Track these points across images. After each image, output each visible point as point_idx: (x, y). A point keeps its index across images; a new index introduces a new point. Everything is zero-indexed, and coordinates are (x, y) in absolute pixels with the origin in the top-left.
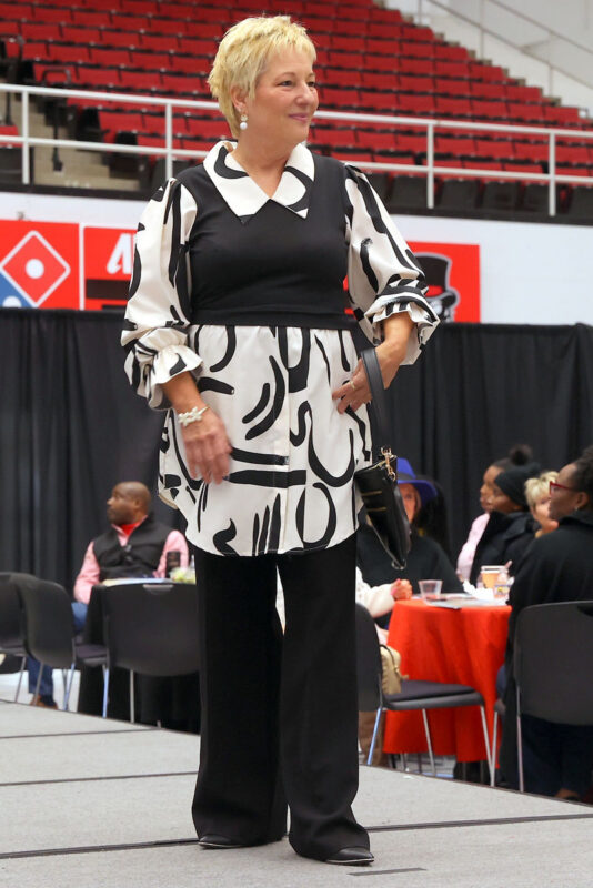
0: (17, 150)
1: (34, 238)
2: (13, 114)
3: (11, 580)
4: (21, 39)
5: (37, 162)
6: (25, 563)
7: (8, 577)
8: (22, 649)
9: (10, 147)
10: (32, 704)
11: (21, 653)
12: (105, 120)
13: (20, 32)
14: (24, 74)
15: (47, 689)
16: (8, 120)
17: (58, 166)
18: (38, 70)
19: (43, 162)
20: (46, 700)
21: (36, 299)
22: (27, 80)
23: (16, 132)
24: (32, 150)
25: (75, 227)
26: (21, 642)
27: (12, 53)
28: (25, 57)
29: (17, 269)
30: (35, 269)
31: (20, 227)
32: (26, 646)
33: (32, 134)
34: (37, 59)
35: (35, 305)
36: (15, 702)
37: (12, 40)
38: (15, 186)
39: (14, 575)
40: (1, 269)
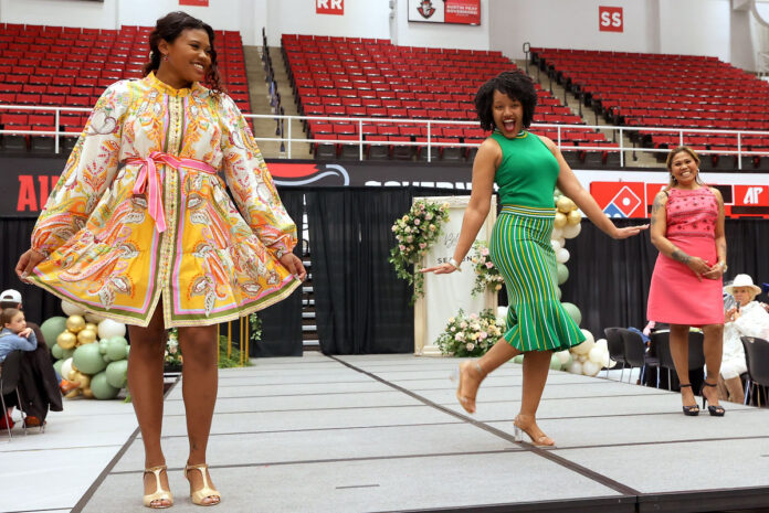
0: (618, 153)
1: (626, 189)
2: (616, 138)
4: (619, 108)
5: (627, 158)
6: (624, 324)
7: (617, 329)
9: (615, 152)
11: (623, 361)
12: (655, 139)
13: (619, 105)
14: (621, 122)
16: (614, 141)
17: (635, 159)
18: (626, 120)
19: (629, 158)
21: (627, 214)
22: (622, 124)
23: (618, 146)
24: (624, 153)
25: (643, 184)
26: (623, 357)
27: (615, 113)
28: (621, 115)
29: (619, 202)
30: (626, 202)
31: (620, 184)
32: (625, 358)
33: (624, 146)
34: (626, 115)
35: (627, 217)
37: (615, 108)
38: (618, 168)
39: (620, 329)
40: (612, 202)
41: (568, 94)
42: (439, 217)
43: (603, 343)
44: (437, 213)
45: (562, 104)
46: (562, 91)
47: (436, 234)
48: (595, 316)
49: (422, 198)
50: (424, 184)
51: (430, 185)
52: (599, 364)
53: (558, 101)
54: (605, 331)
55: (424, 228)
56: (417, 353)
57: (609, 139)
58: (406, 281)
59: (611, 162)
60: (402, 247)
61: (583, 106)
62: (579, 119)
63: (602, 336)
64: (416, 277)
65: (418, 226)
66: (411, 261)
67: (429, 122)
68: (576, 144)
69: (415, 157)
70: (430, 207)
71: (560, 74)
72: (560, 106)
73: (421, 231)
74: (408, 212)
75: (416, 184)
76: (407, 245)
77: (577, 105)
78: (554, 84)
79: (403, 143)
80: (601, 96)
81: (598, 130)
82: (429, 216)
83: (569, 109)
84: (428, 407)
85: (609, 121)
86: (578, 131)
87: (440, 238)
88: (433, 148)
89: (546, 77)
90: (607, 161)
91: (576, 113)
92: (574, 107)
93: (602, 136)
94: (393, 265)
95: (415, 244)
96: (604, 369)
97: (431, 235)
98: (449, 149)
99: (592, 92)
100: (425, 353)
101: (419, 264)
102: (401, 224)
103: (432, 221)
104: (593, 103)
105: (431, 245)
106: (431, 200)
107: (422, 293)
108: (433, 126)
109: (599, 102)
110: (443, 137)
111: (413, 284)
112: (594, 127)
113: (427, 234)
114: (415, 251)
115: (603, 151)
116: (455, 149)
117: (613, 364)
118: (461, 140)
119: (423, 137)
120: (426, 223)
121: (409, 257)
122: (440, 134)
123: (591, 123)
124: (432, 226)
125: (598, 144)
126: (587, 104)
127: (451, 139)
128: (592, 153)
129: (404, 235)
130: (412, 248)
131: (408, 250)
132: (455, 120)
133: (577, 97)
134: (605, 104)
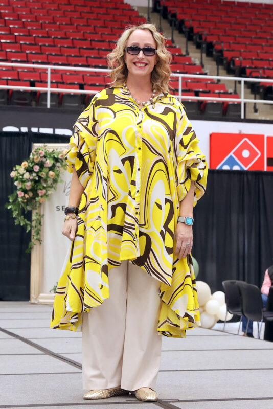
1: (246, 141)
2: (237, 90)
3: (236, 283)
5: (247, 109)
6: (241, 277)
7: (235, 282)
8: (241, 313)
9: (236, 103)
10: (244, 336)
11: (240, 314)
13: (241, 55)
14: (242, 73)
15: (250, 330)
16: (235, 92)
17: (256, 111)
18: (248, 71)
19: (250, 109)
20: (250, 335)
21: (246, 166)
22: (243, 75)
23: (238, 97)
24: (245, 104)
25: (263, 136)
26: (240, 310)
27: (237, 64)
28: (243, 66)
29: (238, 154)
30: (246, 154)
31: (240, 136)
32: (242, 311)
33: (245, 98)
34: (248, 66)
35: (246, 169)
36: (238, 335)
37: (237, 59)
38: (238, 120)
39: (237, 282)
40: (231, 154)
41: (190, 43)
42: (58, 164)
43: (220, 296)
44: (56, 160)
45: (184, 53)
46: (184, 40)
47: (55, 181)
48: (212, 268)
49: (42, 145)
50: (44, 131)
51: (49, 131)
52: (215, 316)
53: (179, 50)
54: (223, 283)
55: (43, 174)
56: (32, 300)
57: (231, 90)
58: (24, 228)
59: (231, 113)
60: (20, 194)
61: (204, 55)
62: (200, 69)
63: (220, 288)
64: (34, 224)
65: (37, 173)
66: (29, 208)
67: (49, 67)
68: (197, 94)
69: (34, 103)
70: (50, 154)
71: (182, 22)
72: (181, 55)
73: (40, 177)
74: (27, 157)
75: (34, 130)
76: (25, 191)
77: (199, 55)
78: (176, 32)
79: (22, 88)
80: (223, 46)
81: (219, 81)
82: (49, 162)
83: (189, 59)
84: (47, 356)
85: (230, 72)
86: (198, 80)
87: (60, 185)
88: (52, 94)
89: (168, 25)
90: (228, 113)
91: (198, 62)
92: (196, 57)
93: (223, 87)
94: (10, 211)
95: (34, 190)
96: (220, 321)
97: (50, 182)
98: (69, 95)
99: (214, 42)
100: (41, 300)
101: (37, 211)
102: (20, 169)
103: (52, 168)
104: (214, 53)
105: (49, 192)
106: (51, 147)
107: (39, 240)
108: (53, 71)
109: (221, 51)
110: (63, 83)
111: (30, 231)
112: (215, 77)
113: (46, 181)
114: (33, 198)
115: (223, 103)
116: (75, 95)
117: (230, 316)
118: (81, 87)
119: (43, 83)
120: (45, 170)
121: (27, 204)
122: (60, 79)
123: (212, 74)
124: (51, 173)
125: (219, 95)
126: (209, 54)
127: (71, 85)
128: (212, 104)
129: (23, 181)
130: (31, 194)
131: (27, 196)
132: (75, 66)
133: (199, 46)
134: (227, 55)
